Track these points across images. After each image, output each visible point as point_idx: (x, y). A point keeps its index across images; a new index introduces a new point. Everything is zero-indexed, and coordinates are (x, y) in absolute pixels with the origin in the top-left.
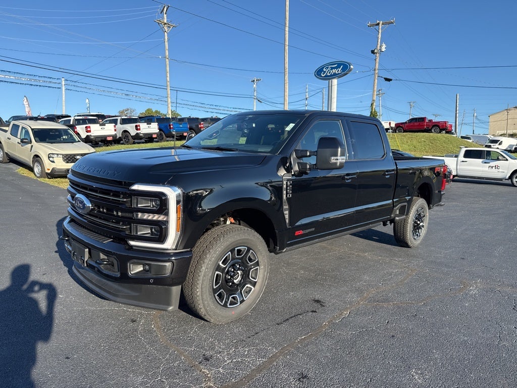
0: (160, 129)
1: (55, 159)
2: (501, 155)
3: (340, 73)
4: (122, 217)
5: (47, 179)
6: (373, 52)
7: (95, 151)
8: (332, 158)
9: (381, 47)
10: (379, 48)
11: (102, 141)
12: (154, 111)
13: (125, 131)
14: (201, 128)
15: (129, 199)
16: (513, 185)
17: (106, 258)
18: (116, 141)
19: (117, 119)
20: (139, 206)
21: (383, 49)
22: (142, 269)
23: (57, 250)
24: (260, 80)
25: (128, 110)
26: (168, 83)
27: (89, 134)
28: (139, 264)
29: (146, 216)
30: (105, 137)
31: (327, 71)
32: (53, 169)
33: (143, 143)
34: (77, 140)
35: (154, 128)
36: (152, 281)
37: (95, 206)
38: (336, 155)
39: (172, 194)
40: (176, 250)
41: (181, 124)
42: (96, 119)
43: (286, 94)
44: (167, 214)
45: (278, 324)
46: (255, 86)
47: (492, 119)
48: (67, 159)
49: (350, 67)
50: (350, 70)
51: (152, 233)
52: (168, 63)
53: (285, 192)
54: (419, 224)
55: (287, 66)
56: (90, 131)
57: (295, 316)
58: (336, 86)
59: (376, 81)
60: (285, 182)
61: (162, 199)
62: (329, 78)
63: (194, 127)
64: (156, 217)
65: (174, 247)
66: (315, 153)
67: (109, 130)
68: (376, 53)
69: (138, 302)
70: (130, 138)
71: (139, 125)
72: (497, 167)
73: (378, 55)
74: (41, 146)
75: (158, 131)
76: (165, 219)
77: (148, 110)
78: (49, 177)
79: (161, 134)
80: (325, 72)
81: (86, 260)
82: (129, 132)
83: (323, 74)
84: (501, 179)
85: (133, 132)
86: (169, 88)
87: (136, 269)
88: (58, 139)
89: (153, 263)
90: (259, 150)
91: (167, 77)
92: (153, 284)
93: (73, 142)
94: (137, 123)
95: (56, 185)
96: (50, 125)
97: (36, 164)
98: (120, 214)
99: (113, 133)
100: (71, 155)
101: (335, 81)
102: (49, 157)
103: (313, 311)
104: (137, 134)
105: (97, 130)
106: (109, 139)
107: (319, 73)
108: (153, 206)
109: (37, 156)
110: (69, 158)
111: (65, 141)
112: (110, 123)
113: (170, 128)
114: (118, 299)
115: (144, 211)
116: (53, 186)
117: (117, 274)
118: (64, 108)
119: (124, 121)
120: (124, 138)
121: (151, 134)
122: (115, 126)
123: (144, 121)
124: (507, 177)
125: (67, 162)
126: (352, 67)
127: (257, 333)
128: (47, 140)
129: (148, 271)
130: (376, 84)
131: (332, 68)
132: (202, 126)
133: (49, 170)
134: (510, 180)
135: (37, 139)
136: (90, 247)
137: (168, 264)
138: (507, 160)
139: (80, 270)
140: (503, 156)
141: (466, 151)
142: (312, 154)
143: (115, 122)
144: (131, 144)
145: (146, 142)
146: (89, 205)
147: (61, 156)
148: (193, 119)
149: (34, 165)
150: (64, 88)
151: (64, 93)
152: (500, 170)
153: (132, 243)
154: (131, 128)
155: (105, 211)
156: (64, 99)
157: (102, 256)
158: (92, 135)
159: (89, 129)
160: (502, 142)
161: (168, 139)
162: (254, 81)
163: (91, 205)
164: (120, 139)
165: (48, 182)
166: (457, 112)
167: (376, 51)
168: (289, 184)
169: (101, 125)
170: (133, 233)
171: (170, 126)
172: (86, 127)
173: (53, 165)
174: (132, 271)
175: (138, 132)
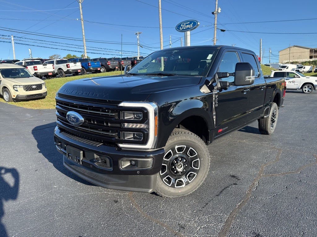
0: (82, 67)
1: (18, 89)
2: (296, 74)
3: (192, 28)
4: (111, 127)
5: (13, 102)
6: (213, 13)
7: (44, 82)
8: (247, 77)
9: (218, 10)
10: (216, 11)
11: (45, 76)
12: (72, 56)
13: (60, 69)
14: (108, 64)
15: (117, 114)
16: (303, 92)
17: (99, 157)
18: (54, 75)
19: (54, 61)
20: (125, 118)
21: (219, 11)
22: (129, 164)
23: (39, 150)
24: (141, 33)
25: (55, 55)
26: (84, 37)
27: (36, 71)
28: (127, 161)
29: (130, 126)
30: (48, 73)
31: (184, 27)
32: (17, 96)
33: (72, 76)
34: (31, 76)
35: (78, 66)
36: (138, 172)
37: (86, 119)
38: (250, 75)
39: (151, 108)
40: (154, 149)
41: (95, 63)
42: (40, 61)
43: (161, 41)
44: (148, 124)
45: (217, 196)
46: (138, 37)
47: (280, 53)
48: (26, 88)
49: (197, 24)
50: (198, 25)
51: (134, 138)
52: (83, 23)
53: (214, 103)
54: (274, 119)
55: (161, 23)
56: (37, 70)
57: (225, 189)
58: (189, 36)
59: (216, 31)
60: (214, 96)
61: (144, 113)
62: (185, 30)
63: (104, 64)
64: (139, 126)
65: (153, 147)
66: (234, 74)
67: (49, 68)
68: (215, 14)
69: (125, 188)
70: (63, 73)
71: (69, 65)
72: (293, 82)
73: (216, 15)
74: (7, 81)
75: (81, 67)
76: (145, 127)
77: (69, 55)
78: (15, 101)
79: (83, 70)
80: (182, 27)
81: (81, 159)
82: (62, 69)
83: (181, 28)
84: (296, 89)
85: (65, 69)
86: (84, 40)
87: (125, 165)
88: (17, 75)
89: (139, 159)
90: (191, 74)
91: (83, 32)
92: (140, 174)
93: (28, 77)
94: (67, 63)
95: (21, 106)
96: (12, 66)
97: (5, 93)
98: (109, 125)
99: (52, 70)
100: (29, 85)
101: (189, 33)
102: (14, 88)
103: (234, 184)
104: (68, 70)
105: (41, 69)
106: (50, 74)
107: (178, 27)
108: (135, 118)
109: (5, 87)
110: (28, 88)
111: (23, 77)
112: (49, 64)
113: (89, 65)
114: (109, 186)
115: (129, 121)
116: (19, 107)
117: (110, 169)
118: (14, 55)
119: (59, 62)
120: (60, 73)
121: (77, 70)
122: (53, 66)
123: (71, 62)
124: (300, 88)
125: (27, 91)
126: (199, 23)
127: (207, 204)
128: (10, 76)
129: (134, 165)
130: (216, 33)
131: (186, 25)
132: (109, 63)
133: (14, 96)
134: (301, 90)
135: (3, 76)
136: (84, 150)
137: (150, 160)
138: (299, 77)
139: (72, 166)
140: (297, 75)
141: (275, 73)
142: (231, 75)
143: (52, 63)
144: (64, 77)
145: (74, 75)
146: (82, 119)
147: (22, 87)
148: (103, 59)
149: (3, 94)
150: (13, 42)
151: (13, 45)
152: (296, 84)
153: (121, 145)
154: (63, 67)
155: (95, 123)
156: (14, 49)
157: (96, 156)
158: (38, 72)
159: (36, 68)
160: (288, 67)
161: (88, 73)
162: (137, 34)
163: (83, 119)
164: (57, 74)
165: (15, 105)
166: (261, 50)
167: (215, 13)
168: (216, 97)
169: (44, 65)
170: (122, 138)
171: (88, 64)
172: (34, 67)
173: (17, 93)
174: (123, 166)
175: (69, 69)
